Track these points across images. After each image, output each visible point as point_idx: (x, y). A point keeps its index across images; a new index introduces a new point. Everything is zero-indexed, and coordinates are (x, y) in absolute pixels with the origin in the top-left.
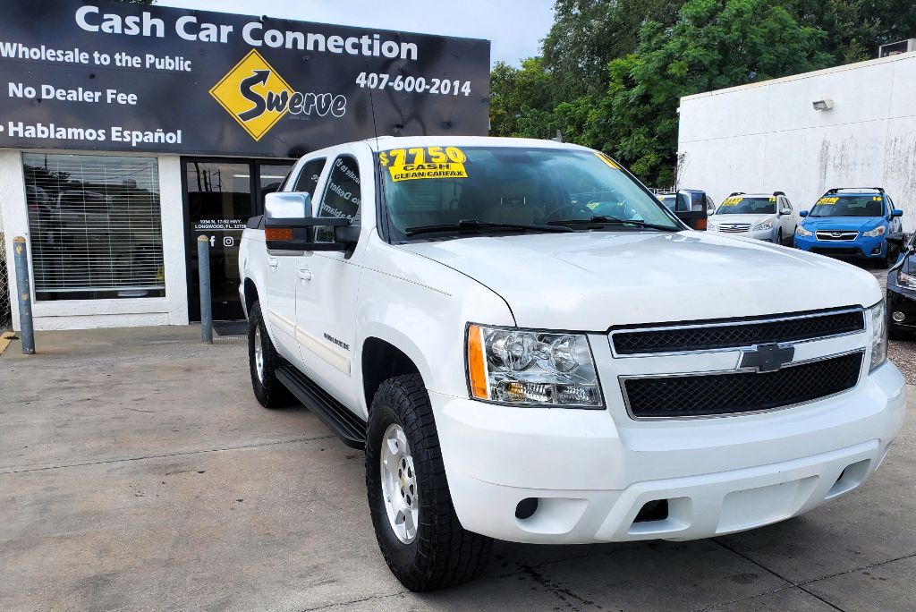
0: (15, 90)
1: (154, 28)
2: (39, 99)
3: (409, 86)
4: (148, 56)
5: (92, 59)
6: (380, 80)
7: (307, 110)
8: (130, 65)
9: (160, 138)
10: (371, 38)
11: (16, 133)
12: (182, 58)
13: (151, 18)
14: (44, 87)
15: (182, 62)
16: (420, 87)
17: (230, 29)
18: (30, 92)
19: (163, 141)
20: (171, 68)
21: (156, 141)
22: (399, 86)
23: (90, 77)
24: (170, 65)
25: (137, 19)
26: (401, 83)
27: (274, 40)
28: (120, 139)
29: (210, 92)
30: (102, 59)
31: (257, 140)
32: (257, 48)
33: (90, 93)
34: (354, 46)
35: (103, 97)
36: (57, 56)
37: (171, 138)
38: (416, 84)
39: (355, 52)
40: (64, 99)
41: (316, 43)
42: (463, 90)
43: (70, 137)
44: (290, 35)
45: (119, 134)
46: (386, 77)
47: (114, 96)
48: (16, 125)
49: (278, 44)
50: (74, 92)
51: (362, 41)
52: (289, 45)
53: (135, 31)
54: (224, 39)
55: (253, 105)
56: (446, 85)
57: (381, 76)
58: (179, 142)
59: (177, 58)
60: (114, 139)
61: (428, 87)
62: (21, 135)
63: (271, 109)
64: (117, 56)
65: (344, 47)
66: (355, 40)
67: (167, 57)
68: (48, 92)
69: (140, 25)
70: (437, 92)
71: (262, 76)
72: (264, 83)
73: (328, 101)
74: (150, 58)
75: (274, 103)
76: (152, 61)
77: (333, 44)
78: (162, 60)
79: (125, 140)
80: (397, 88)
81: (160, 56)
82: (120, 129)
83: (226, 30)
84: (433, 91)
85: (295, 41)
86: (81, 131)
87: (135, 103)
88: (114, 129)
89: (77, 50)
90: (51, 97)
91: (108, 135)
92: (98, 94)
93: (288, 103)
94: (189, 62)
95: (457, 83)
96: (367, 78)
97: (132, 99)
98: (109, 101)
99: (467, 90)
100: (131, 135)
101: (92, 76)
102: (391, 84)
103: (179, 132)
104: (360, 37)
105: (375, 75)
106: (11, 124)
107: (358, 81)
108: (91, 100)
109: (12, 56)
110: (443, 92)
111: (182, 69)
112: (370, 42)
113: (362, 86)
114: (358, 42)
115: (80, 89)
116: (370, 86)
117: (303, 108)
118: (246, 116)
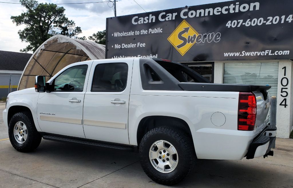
0: (117, 46)
1: (152, 19)
2: (121, 48)
3: (254, 23)
4: (150, 29)
5: (135, 33)
6: (238, 23)
7: (203, 41)
8: (144, 34)
9: (151, 57)
10: (235, 5)
13: (152, 16)
14: (123, 44)
15: (159, 29)
16: (260, 22)
17: (176, 14)
18: (119, 47)
20: (156, 32)
22: (248, 24)
23: (134, 39)
24: (156, 31)
25: (147, 17)
26: (250, 23)
27: (192, 15)
29: (168, 39)
30: (137, 33)
31: (183, 55)
32: (185, 19)
33: (133, 44)
34: (226, 10)
36: (126, 34)
37: (154, 57)
38: (258, 22)
39: (227, 12)
40: (127, 47)
41: (209, 12)
42: (287, 20)
44: (198, 11)
45: (140, 57)
46: (241, 21)
48: (116, 57)
49: (194, 16)
50: (129, 45)
51: (230, 7)
52: (198, 16)
53: (147, 22)
54: (174, 18)
55: (182, 42)
56: (276, 19)
57: (239, 21)
58: (157, 58)
61: (265, 22)
63: (189, 42)
64: (141, 31)
65: (221, 12)
68: (123, 45)
69: (148, 19)
70: (271, 23)
71: (186, 30)
72: (187, 33)
75: (190, 40)
76: (150, 31)
77: (216, 12)
78: (154, 30)
80: (247, 25)
82: (140, 55)
84: (268, 23)
85: (200, 13)
86: (130, 57)
89: (131, 31)
90: (124, 47)
92: (135, 45)
93: (196, 39)
94: (162, 29)
95: (283, 17)
96: (231, 24)
97: (144, 45)
98: (138, 46)
99: (290, 19)
100: (143, 57)
102: (244, 24)
103: (157, 55)
104: (229, 5)
105: (236, 21)
107: (227, 25)
108: (133, 47)
109: (116, 36)
110: (274, 23)
111: (159, 32)
112: (234, 7)
113: (229, 27)
114: (228, 8)
115: (131, 44)
116: (233, 26)
117: (202, 40)
118: (179, 47)
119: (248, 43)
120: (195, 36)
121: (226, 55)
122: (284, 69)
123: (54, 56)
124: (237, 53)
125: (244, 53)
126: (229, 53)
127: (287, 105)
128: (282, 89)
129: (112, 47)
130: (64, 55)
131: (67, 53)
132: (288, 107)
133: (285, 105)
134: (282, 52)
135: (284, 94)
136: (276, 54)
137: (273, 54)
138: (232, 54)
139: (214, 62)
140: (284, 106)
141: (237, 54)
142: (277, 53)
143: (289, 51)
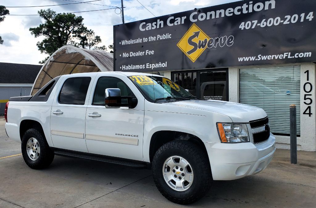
0: (125, 55)
1: (160, 24)
2: (129, 57)
3: (270, 23)
4: (158, 35)
5: (143, 40)
7: (215, 45)
8: (153, 40)
9: (160, 65)
10: (248, 4)
11: (124, 68)
12: (168, 34)
13: (160, 21)
14: (131, 53)
16: (277, 22)
17: (185, 17)
18: (127, 55)
19: (161, 67)
20: (165, 38)
21: (159, 67)
22: (263, 24)
23: (142, 47)
25: (155, 23)
26: (265, 23)
27: (202, 17)
28: (148, 68)
29: (177, 45)
30: (145, 40)
31: (194, 62)
32: (195, 23)
33: (142, 52)
34: (239, 10)
35: (145, 53)
36: (134, 42)
37: (163, 65)
38: (275, 21)
39: (239, 13)
40: (135, 56)
41: (220, 14)
42: (307, 18)
43: (136, 68)
44: (209, 14)
45: (148, 66)
46: (255, 22)
47: (148, 52)
48: (124, 66)
49: (204, 19)
50: (138, 53)
51: (243, 7)
52: (208, 18)
53: (155, 27)
54: (183, 22)
55: (193, 47)
56: (295, 18)
57: (253, 22)
58: (166, 66)
59: (167, 34)
60: (147, 67)
62: (125, 69)
63: (200, 48)
64: (149, 38)
65: (233, 13)
66: (240, 7)
67: (164, 34)
69: (156, 25)
70: (289, 23)
71: (197, 34)
72: (197, 37)
73: (225, 39)
74: (159, 36)
77: (228, 13)
78: (162, 36)
79: (150, 68)
80: (262, 26)
81: (161, 35)
82: (149, 64)
83: (184, 18)
84: (286, 22)
85: (211, 15)
86: (139, 66)
87: (153, 54)
88: (147, 64)
89: (139, 38)
90: (132, 56)
91: (145, 66)
92: (144, 52)
93: (207, 44)
94: (170, 35)
95: (303, 15)
96: (245, 25)
97: (152, 52)
98: (146, 54)
99: (310, 17)
100: (151, 66)
101: (143, 46)
102: (259, 25)
103: (166, 62)
104: (242, 5)
105: (249, 22)
106: (123, 66)
107: (240, 27)
108: (142, 55)
109: (124, 44)
110: (293, 22)
111: (168, 38)
112: (247, 6)
113: (242, 29)
114: (241, 8)
115: (139, 52)
116: (247, 28)
117: (213, 45)
118: (190, 52)
119: (265, 46)
120: (206, 40)
121: (240, 59)
122: (307, 73)
123: (65, 68)
124: (253, 57)
125: (260, 56)
126: (243, 58)
127: (312, 114)
128: (305, 95)
129: (120, 55)
130: (75, 66)
131: (78, 64)
132: (313, 116)
133: (310, 114)
134: (302, 54)
135: (308, 101)
136: (296, 57)
137: (293, 57)
138: (247, 59)
139: (228, 68)
140: (308, 115)
141: (253, 59)
142: (297, 55)
143: (310, 53)
